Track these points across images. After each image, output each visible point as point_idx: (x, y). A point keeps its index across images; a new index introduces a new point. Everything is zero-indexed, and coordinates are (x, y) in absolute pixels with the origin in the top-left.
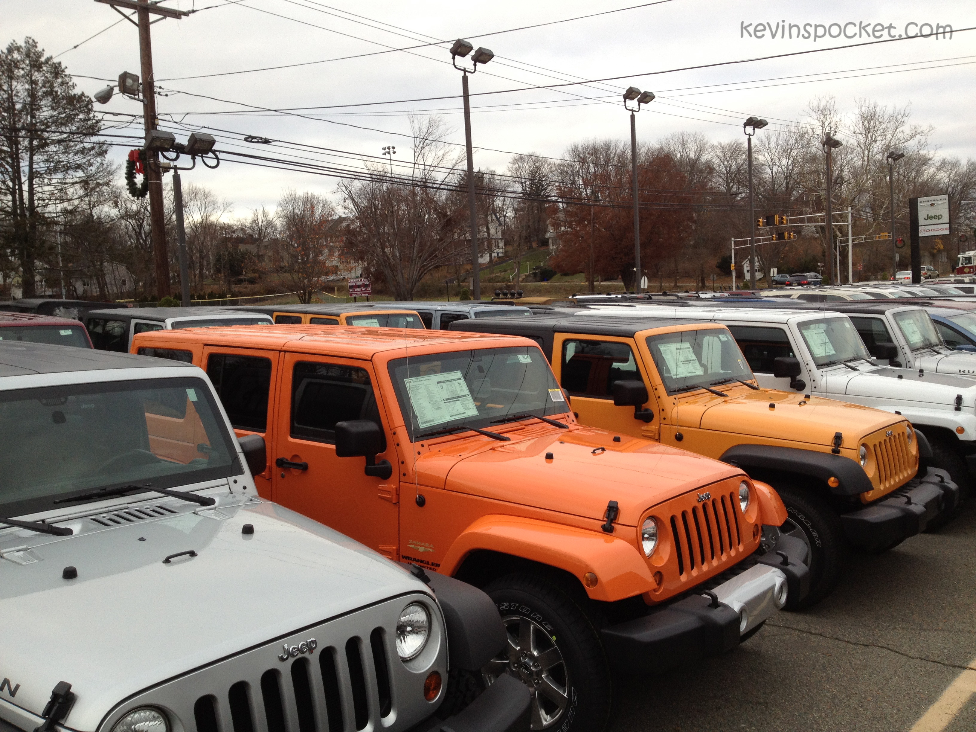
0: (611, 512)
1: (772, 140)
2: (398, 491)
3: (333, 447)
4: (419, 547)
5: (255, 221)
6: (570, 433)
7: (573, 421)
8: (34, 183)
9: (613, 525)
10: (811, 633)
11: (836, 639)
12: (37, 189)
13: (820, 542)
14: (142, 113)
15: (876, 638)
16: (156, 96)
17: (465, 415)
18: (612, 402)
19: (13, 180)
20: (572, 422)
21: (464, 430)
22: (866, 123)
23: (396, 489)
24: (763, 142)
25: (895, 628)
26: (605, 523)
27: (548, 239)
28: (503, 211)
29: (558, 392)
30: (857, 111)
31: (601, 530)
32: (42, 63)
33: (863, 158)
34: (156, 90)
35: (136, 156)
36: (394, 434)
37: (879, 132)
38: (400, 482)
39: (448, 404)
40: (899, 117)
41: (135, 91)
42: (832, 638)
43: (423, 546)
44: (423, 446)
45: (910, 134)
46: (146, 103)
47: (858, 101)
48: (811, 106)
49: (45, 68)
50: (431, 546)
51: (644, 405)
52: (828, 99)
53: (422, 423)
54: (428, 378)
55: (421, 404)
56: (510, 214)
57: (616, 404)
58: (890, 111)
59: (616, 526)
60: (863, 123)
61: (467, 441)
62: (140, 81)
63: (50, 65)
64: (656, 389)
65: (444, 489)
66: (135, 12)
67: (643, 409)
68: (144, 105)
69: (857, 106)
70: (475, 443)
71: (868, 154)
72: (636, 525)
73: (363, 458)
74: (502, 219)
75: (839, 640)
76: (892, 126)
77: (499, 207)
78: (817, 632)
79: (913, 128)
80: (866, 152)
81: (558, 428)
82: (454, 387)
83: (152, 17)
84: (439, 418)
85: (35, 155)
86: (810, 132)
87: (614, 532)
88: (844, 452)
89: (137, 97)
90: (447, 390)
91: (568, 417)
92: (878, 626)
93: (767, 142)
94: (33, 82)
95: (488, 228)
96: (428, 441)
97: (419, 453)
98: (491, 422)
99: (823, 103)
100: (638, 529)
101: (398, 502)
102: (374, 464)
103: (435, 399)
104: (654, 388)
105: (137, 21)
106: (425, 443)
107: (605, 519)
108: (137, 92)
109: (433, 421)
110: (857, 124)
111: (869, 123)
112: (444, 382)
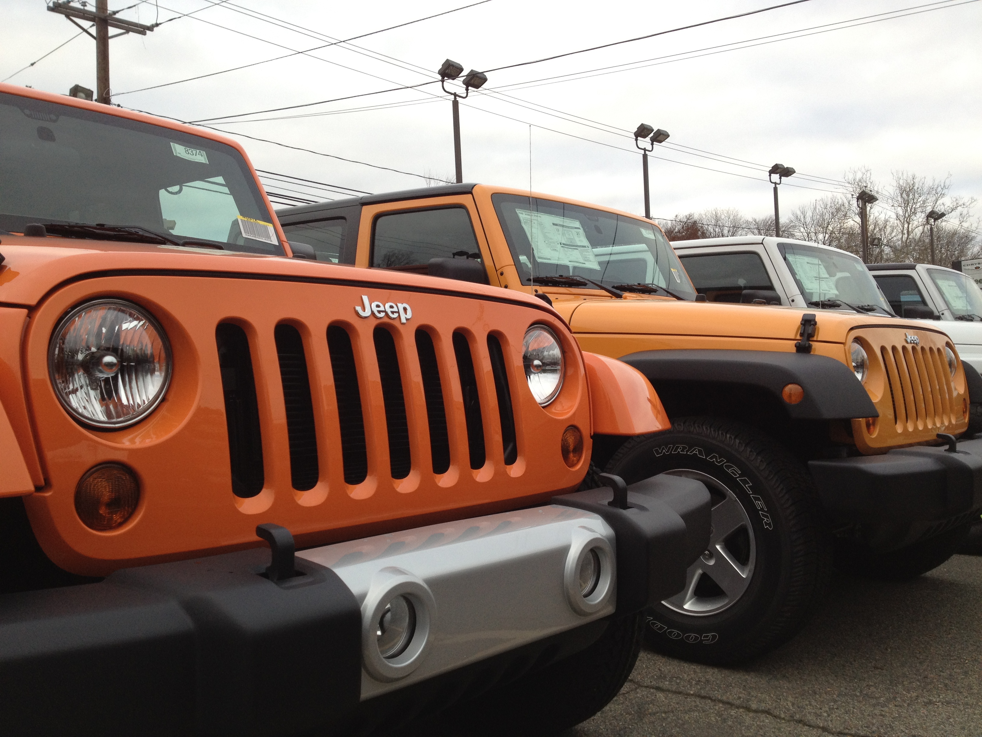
1: (808, 215)
10: (748, 709)
11: (800, 721)
13: (770, 521)
15: (886, 722)
22: (904, 195)
24: (799, 217)
25: (930, 702)
30: (895, 184)
33: (902, 231)
37: (919, 204)
40: (939, 189)
42: (792, 719)
45: (951, 206)
47: (895, 174)
48: (846, 178)
52: (864, 171)
58: (929, 183)
60: (901, 195)
64: (502, 273)
66: (93, 25)
69: (895, 178)
71: (908, 227)
75: (805, 724)
76: (931, 199)
78: (763, 706)
79: (955, 200)
80: (906, 226)
83: (112, 31)
86: (846, 205)
88: (818, 348)
92: (895, 698)
93: (802, 217)
99: (859, 176)
104: (498, 271)
105: (94, 34)
110: (895, 197)
111: (908, 195)
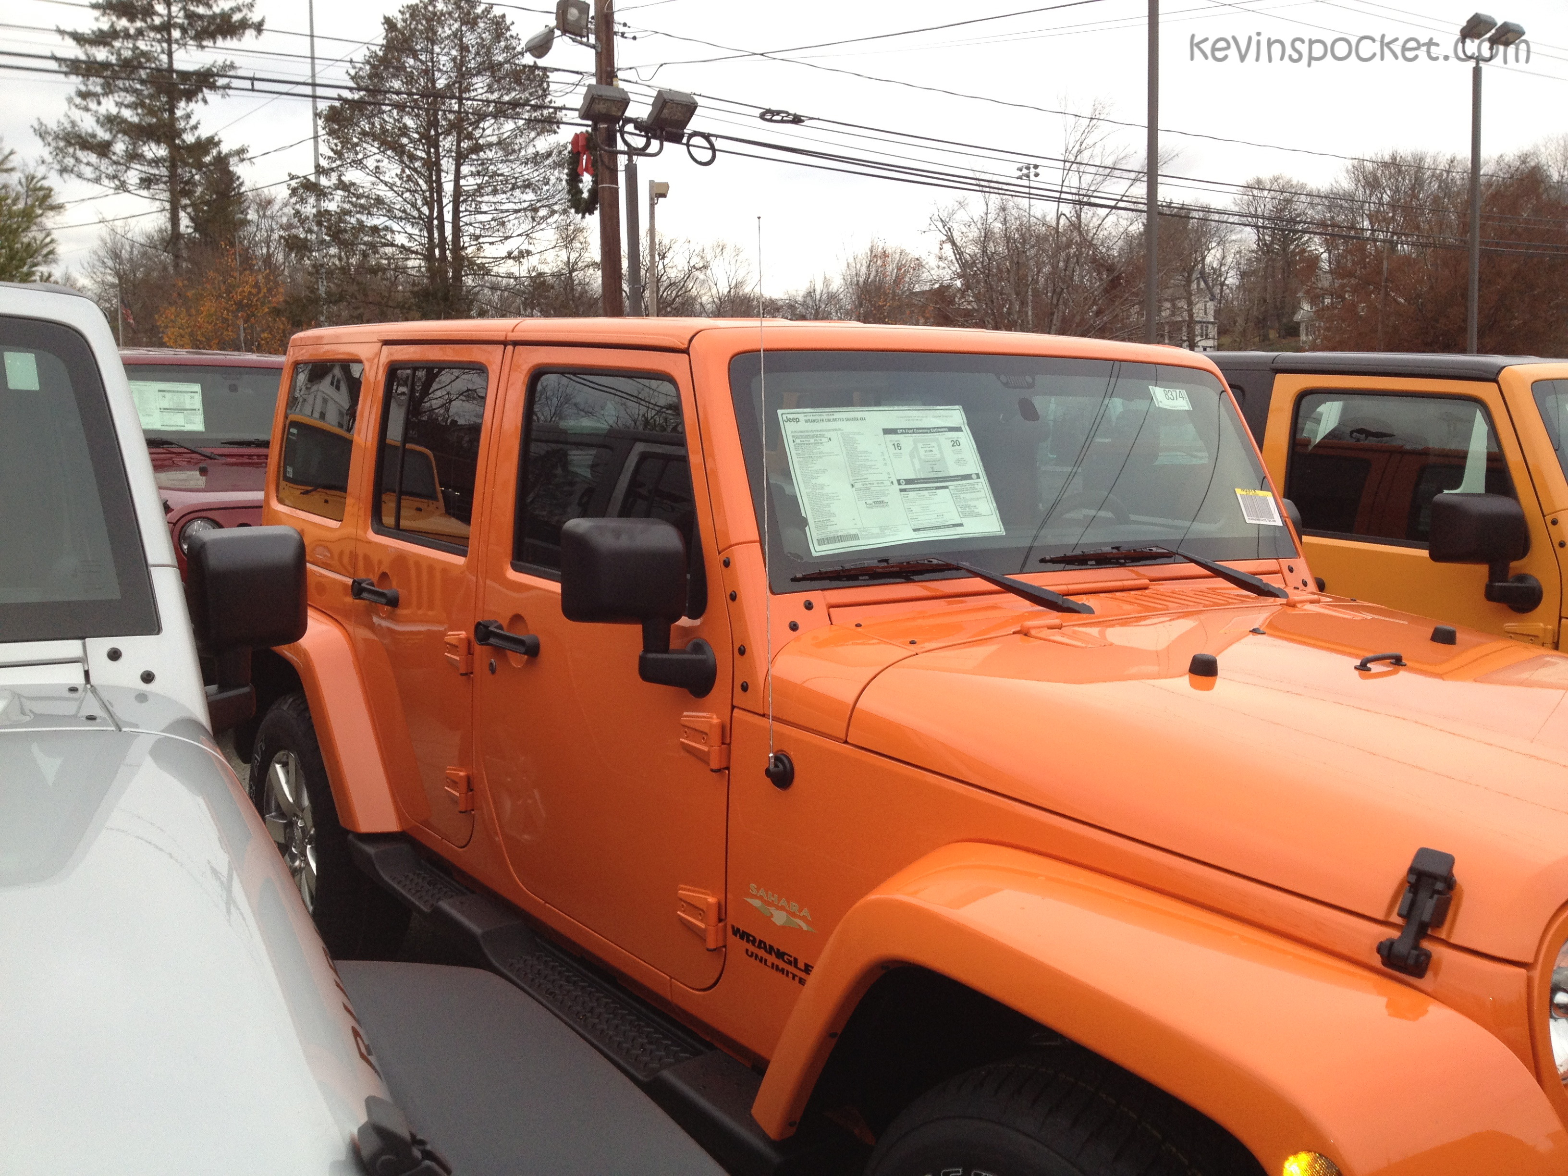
0: (1423, 895)
2: (725, 734)
3: (556, 587)
4: (772, 910)
5: (810, 294)
6: (1290, 611)
7: (1305, 584)
8: (461, 209)
9: (1426, 945)
12: (465, 219)
14: (593, 70)
16: (617, 40)
17: (959, 530)
18: (1425, 553)
19: (428, 203)
20: (1302, 587)
21: (947, 574)
23: (723, 727)
26: (1394, 934)
27: (1298, 324)
28: (1220, 275)
29: (1265, 499)
31: (1376, 960)
32: (478, 16)
34: (617, 28)
35: (581, 142)
36: (727, 564)
38: (733, 707)
39: (912, 495)
41: (582, 29)
43: (782, 908)
44: (809, 606)
46: (599, 50)
49: (481, 25)
50: (805, 912)
51: (1513, 564)
53: (821, 542)
54: (859, 415)
55: (822, 486)
56: (1232, 280)
57: (1435, 557)
59: (1437, 951)
61: (957, 607)
62: (592, 13)
63: (489, 19)
64: (1554, 522)
65: (846, 742)
67: (1511, 574)
68: (597, 53)
70: (980, 615)
72: (1529, 959)
73: (636, 630)
74: (1217, 290)
77: (1213, 268)
81: (1253, 595)
82: (936, 451)
84: (876, 531)
85: (462, 164)
87: (1429, 975)
89: (585, 40)
90: (912, 456)
91: (1291, 570)
94: (464, 48)
95: (1190, 304)
96: (827, 593)
97: (794, 627)
98: (1043, 561)
100: (1536, 974)
101: (728, 768)
102: (666, 650)
103: (871, 478)
104: (1549, 519)
106: (819, 598)
107: (1395, 918)
108: (585, 31)
109: (855, 537)
112: (906, 431)
